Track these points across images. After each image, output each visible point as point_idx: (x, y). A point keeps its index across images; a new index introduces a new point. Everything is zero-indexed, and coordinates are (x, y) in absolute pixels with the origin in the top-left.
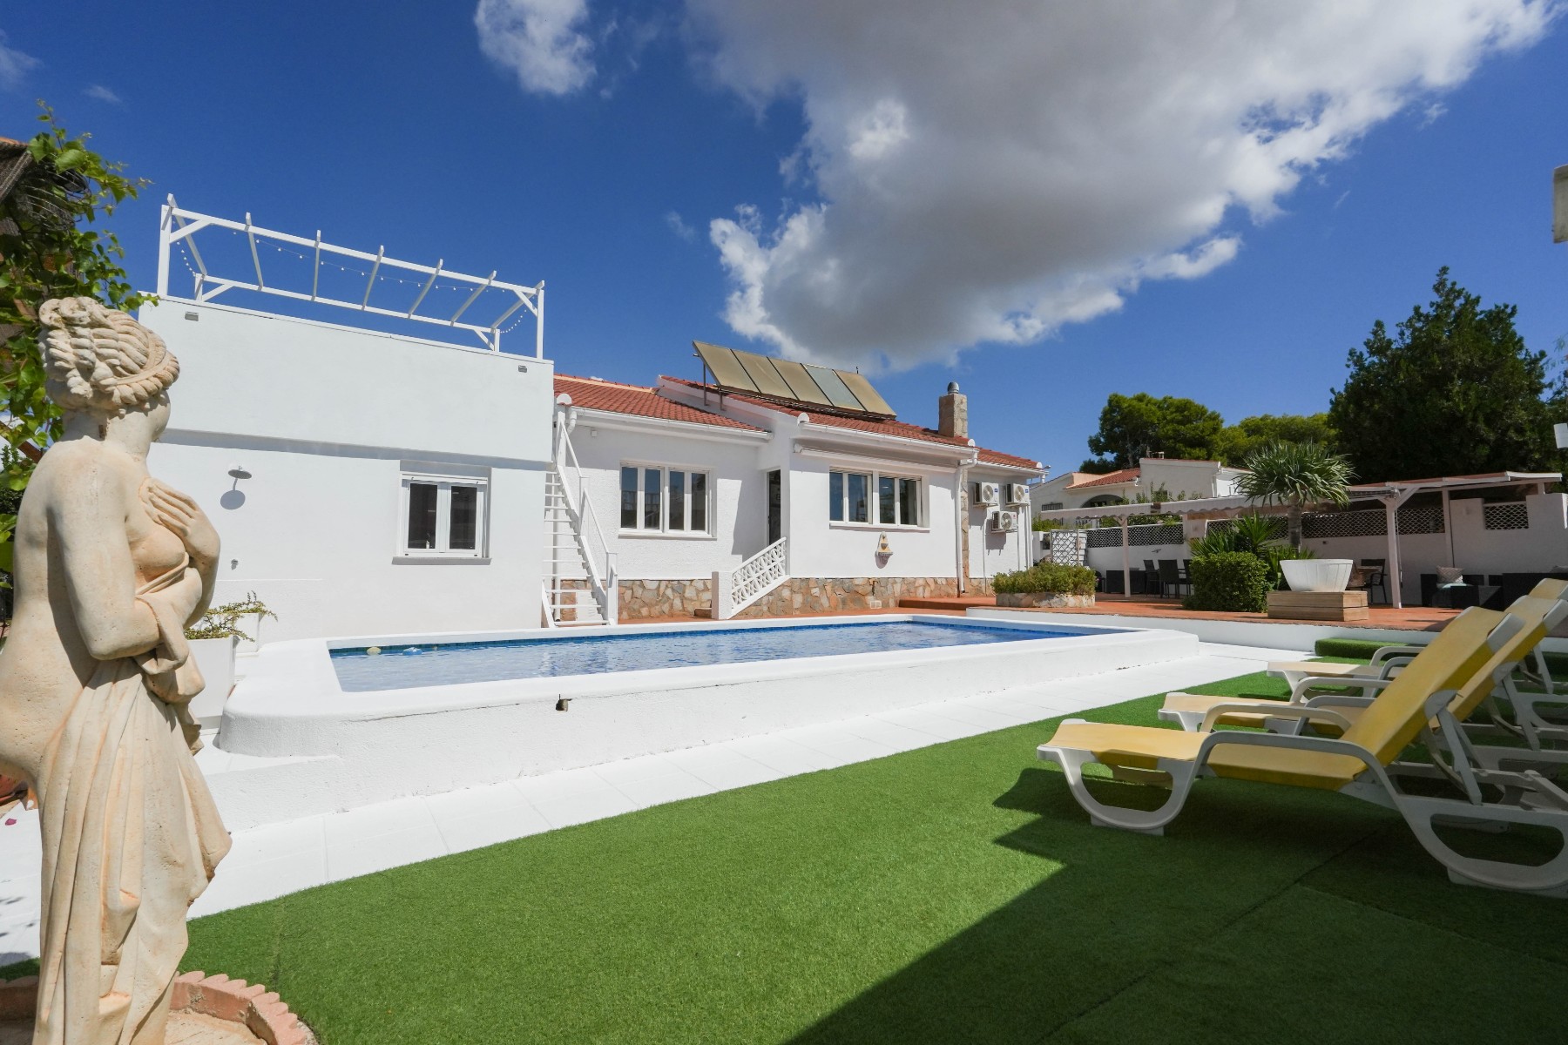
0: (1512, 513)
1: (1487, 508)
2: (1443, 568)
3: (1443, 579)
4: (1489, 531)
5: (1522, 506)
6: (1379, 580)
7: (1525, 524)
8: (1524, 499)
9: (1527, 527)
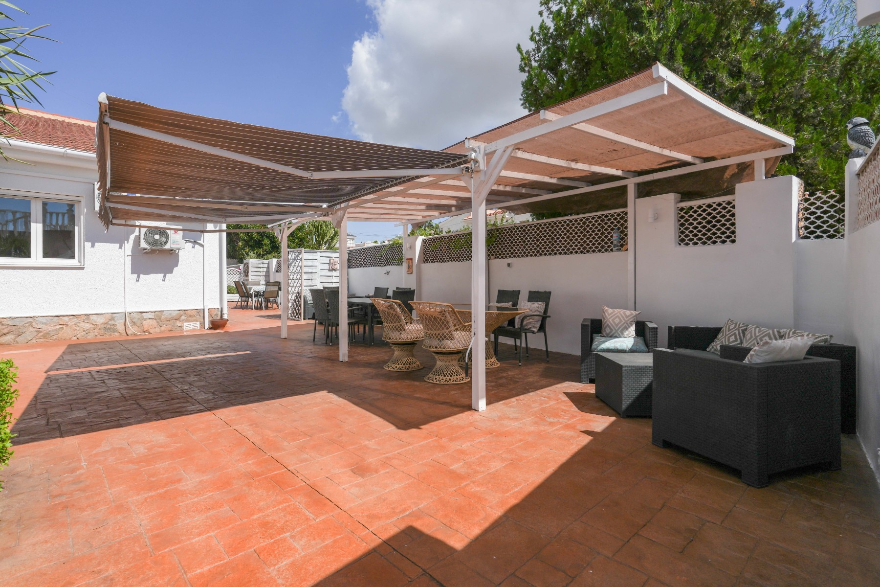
0: (714, 217)
1: (682, 209)
2: (610, 311)
3: (608, 330)
4: (683, 248)
5: (729, 203)
6: (538, 326)
7: (730, 237)
8: (731, 192)
9: (733, 241)
